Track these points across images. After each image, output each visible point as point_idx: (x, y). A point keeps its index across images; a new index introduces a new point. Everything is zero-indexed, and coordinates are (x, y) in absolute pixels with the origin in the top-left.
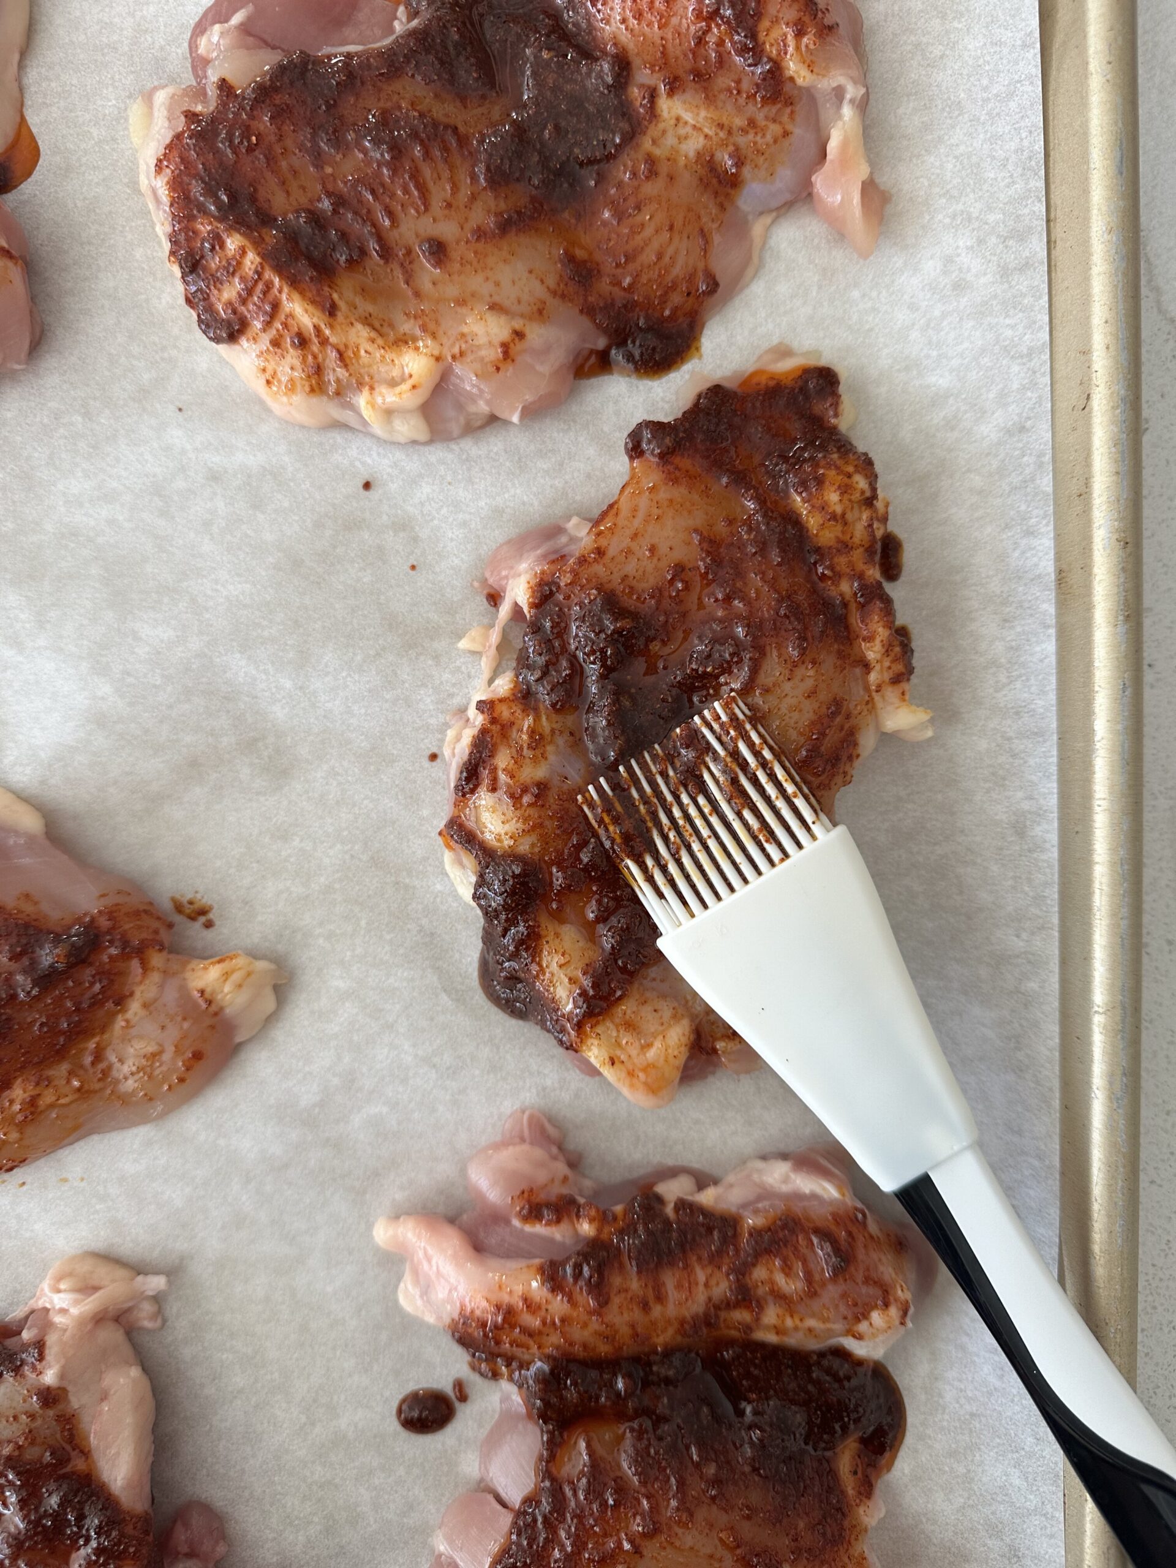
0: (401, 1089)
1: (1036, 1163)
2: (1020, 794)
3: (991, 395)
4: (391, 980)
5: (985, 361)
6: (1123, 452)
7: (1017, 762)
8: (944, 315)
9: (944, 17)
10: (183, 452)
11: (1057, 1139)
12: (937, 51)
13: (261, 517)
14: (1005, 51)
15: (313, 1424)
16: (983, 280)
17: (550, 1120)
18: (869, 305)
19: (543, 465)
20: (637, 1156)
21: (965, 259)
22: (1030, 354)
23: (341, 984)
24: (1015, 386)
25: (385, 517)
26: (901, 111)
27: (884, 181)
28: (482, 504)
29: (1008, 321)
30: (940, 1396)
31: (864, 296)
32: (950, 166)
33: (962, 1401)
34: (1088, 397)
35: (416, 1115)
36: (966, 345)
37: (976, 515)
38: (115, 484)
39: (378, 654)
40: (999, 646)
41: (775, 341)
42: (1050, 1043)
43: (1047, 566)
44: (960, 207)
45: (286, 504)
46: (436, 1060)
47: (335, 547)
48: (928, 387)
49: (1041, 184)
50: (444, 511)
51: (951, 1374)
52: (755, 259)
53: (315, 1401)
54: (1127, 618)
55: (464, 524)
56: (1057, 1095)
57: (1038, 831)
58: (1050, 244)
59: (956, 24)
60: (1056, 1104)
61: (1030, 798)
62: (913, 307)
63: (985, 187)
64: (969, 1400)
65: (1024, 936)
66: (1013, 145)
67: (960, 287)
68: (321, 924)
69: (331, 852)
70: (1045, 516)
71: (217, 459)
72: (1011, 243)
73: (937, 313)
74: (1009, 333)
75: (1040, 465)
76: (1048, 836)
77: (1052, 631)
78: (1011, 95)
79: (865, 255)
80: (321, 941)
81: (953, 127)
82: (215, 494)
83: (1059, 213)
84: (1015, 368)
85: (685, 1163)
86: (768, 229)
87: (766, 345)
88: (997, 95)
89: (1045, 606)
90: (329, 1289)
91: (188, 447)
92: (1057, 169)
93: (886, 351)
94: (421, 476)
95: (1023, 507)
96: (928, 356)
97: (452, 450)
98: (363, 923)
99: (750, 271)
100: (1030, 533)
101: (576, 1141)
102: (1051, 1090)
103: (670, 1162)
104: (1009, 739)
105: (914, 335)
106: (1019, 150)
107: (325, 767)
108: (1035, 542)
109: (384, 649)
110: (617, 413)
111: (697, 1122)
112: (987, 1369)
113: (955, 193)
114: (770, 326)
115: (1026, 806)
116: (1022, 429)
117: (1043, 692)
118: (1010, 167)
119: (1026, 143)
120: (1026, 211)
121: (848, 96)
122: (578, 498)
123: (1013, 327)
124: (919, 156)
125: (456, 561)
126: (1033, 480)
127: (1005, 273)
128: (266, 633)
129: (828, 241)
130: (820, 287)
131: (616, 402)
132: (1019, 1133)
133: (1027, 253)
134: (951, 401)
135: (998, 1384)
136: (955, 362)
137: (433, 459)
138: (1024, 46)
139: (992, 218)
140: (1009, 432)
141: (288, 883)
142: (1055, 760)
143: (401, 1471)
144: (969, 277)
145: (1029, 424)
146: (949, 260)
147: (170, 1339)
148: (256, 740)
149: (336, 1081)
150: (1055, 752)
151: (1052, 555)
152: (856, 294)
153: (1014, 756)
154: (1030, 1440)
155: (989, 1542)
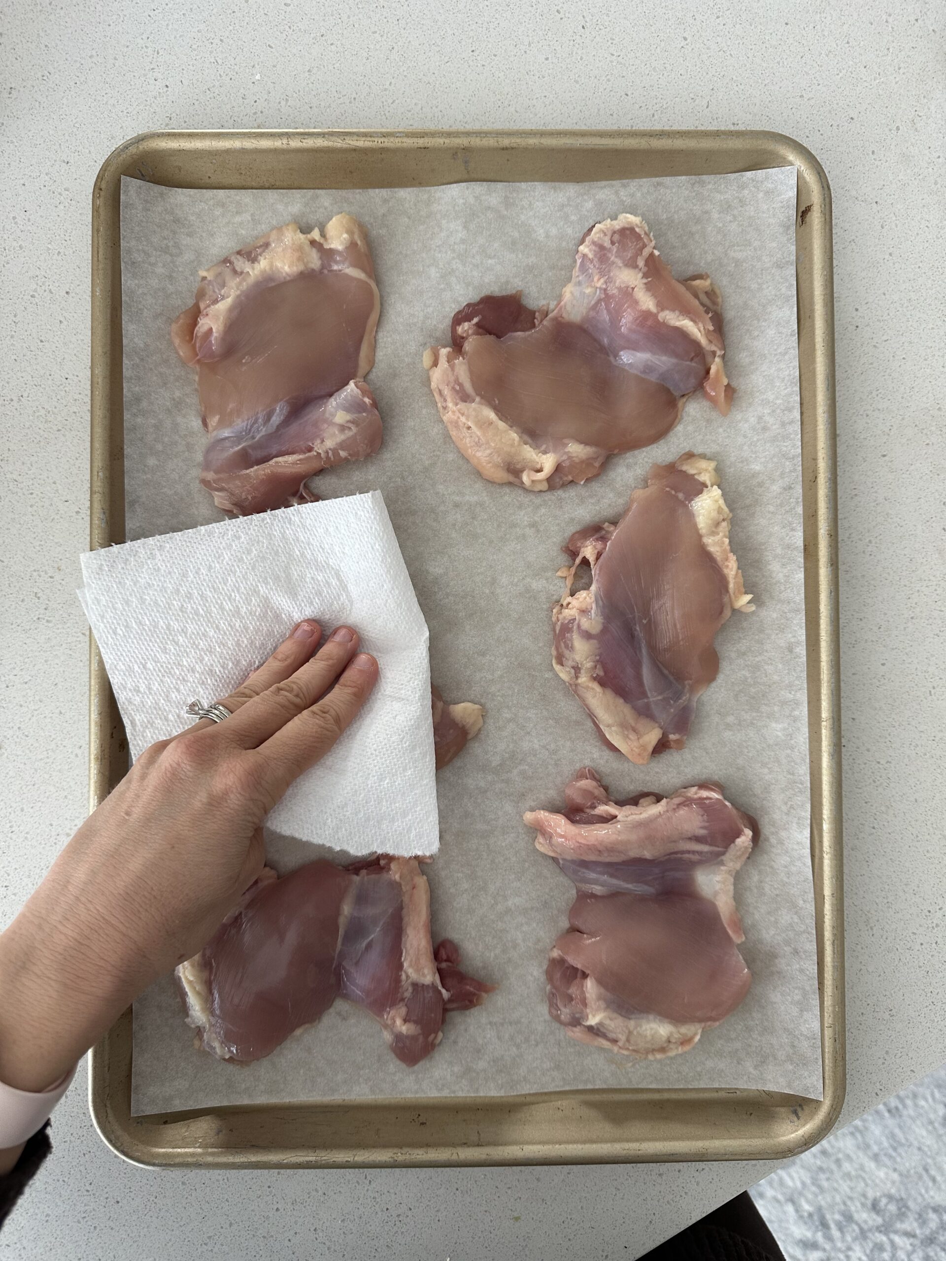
0: (533, 759)
1: (800, 786)
2: (790, 635)
3: (777, 474)
4: (528, 714)
5: (775, 460)
6: (829, 500)
7: (789, 622)
8: (758, 440)
9: (759, 320)
10: (444, 495)
11: (808, 775)
12: (756, 333)
13: (475, 523)
14: (784, 337)
15: (497, 904)
16: (774, 427)
17: (596, 771)
18: (727, 434)
19: (593, 501)
20: (632, 787)
21: (767, 418)
22: (793, 458)
23: (508, 716)
24: (787, 471)
25: (525, 522)
26: (741, 356)
27: (734, 384)
28: (566, 516)
29: (785, 444)
30: (763, 889)
31: (724, 431)
32: (761, 380)
33: (773, 890)
34: (816, 477)
35: (540, 770)
36: (767, 453)
37: (771, 522)
38: (415, 507)
39: (523, 578)
40: (781, 575)
41: (687, 450)
42: (805, 736)
43: (800, 543)
44: (765, 397)
45: (486, 517)
46: (548, 747)
47: (505, 535)
48: (751, 469)
49: (798, 389)
50: (550, 519)
51: (767, 879)
52: (679, 416)
53: (497, 894)
54: (832, 565)
55: (558, 524)
56: (808, 757)
57: (797, 650)
58: (802, 414)
59: (763, 324)
60: (808, 761)
61: (794, 637)
62: (745, 436)
63: (776, 389)
64: (775, 889)
65: (793, 693)
66: (787, 373)
67: (765, 429)
68: (499, 691)
69: (502, 661)
70: (799, 523)
71: (458, 498)
72: (786, 412)
73: (755, 439)
74: (785, 449)
75: (797, 503)
76: (802, 652)
77: (802, 569)
78: (786, 353)
79: (725, 415)
80: (499, 698)
81: (762, 364)
82: (456, 512)
83: (805, 402)
84: (788, 463)
85: (652, 791)
86: (685, 403)
87: (683, 452)
88: (780, 353)
89: (799, 559)
90: (503, 844)
91: (445, 493)
92: (804, 384)
93: (733, 454)
94: (541, 505)
95: (790, 519)
96: (751, 457)
97: (554, 495)
98: (516, 690)
99: (677, 420)
100: (793, 530)
101: (607, 781)
102: (805, 755)
103: (646, 790)
104: (785, 613)
105: (746, 448)
106: (789, 375)
107: (500, 626)
108: (795, 533)
109: (526, 576)
110: (622, 480)
111: (657, 773)
112: (783, 874)
113: (763, 391)
114: (685, 444)
115: (793, 640)
116: (790, 488)
117: (799, 594)
118: (785, 381)
119: (792, 372)
120: (792, 399)
121: (717, 355)
122: (605, 514)
123: (786, 446)
124: (748, 375)
125: (555, 540)
126: (794, 509)
127: (783, 424)
128: (479, 571)
129: (710, 409)
130: (706, 427)
131: (621, 476)
132: (793, 774)
133: (792, 417)
134: (761, 475)
135: (787, 880)
136: (763, 460)
137: (546, 498)
138: (791, 335)
139: (778, 402)
140: (785, 489)
141: (485, 674)
142: (804, 621)
143: (535, 925)
144: (769, 425)
145: (792, 486)
146: (760, 418)
147: (436, 867)
148: (472, 614)
149: (507, 755)
150: (804, 618)
151: (802, 539)
152: (721, 430)
153: (787, 620)
154: (801, 902)
155: (785, 948)
